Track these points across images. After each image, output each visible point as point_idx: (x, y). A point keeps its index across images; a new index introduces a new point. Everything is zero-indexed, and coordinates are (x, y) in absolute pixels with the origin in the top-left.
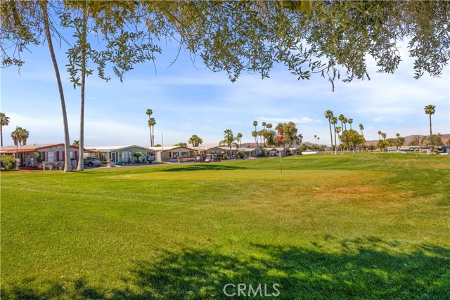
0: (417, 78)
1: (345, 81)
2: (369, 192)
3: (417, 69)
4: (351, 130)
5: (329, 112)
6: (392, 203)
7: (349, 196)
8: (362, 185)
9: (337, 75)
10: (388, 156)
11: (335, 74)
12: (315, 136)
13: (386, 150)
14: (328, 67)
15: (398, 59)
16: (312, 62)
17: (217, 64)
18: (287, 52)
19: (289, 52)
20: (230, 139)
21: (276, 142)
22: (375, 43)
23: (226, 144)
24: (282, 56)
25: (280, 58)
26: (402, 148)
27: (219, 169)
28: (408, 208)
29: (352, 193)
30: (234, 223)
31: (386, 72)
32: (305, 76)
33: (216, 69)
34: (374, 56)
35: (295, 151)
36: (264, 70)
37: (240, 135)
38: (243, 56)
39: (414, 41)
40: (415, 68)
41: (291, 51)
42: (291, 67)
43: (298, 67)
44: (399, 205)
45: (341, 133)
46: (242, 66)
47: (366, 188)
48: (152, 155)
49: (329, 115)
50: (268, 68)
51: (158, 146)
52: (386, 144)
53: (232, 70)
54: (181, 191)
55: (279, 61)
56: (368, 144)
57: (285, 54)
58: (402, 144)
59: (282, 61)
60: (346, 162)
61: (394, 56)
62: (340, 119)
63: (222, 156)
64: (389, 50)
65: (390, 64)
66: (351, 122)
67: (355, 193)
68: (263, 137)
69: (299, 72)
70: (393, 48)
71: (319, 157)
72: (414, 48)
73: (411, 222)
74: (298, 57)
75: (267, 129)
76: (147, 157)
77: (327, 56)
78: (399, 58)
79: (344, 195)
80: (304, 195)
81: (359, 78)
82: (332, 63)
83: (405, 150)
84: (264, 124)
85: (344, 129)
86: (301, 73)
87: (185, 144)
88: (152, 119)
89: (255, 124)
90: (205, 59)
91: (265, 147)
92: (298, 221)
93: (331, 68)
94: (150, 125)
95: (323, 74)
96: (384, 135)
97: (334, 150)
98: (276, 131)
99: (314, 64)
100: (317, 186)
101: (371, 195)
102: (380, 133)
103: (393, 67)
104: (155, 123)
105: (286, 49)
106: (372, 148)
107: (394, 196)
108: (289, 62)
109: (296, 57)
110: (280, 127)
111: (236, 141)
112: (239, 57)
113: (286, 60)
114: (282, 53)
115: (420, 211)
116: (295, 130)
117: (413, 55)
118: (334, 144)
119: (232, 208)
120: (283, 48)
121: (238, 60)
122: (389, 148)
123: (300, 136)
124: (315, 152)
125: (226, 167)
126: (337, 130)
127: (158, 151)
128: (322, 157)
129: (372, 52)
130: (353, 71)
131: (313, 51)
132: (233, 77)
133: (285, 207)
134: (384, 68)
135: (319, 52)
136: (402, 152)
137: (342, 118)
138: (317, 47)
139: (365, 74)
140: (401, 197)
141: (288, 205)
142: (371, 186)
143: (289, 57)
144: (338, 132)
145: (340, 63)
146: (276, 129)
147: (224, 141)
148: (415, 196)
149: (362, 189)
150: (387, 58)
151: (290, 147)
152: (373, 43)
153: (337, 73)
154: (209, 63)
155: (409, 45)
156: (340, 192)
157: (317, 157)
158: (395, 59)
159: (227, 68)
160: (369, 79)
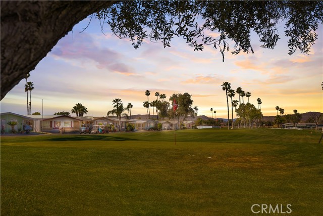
0: (290, 54)
1: (233, 53)
2: (258, 162)
3: (290, 47)
4: (248, 104)
5: (226, 84)
6: (279, 171)
7: (239, 164)
8: (254, 155)
9: (226, 48)
10: (283, 132)
11: (225, 46)
12: (212, 109)
13: (283, 127)
14: (220, 41)
15: (276, 38)
16: (205, 37)
17: (123, 31)
18: (185, 29)
19: (187, 29)
20: (119, 109)
21: (170, 114)
22: (259, 22)
23: (115, 115)
24: (181, 31)
25: (180, 32)
26: (299, 124)
27: (108, 140)
28: (292, 175)
29: (243, 162)
30: (130, 183)
31: (267, 47)
32: (199, 47)
33: (122, 36)
34: (258, 32)
35: (189, 124)
36: (166, 40)
37: (130, 106)
38: (146, 26)
39: (290, 23)
40: (289, 45)
41: (189, 27)
42: (189, 40)
43: (194, 41)
44: (284, 173)
45: (238, 107)
46: (145, 35)
47: (256, 159)
48: (29, 124)
49: (226, 86)
50: (169, 38)
51: (37, 114)
52: (283, 120)
53: (136, 37)
54: (73, 157)
55: (179, 35)
56: (266, 120)
57: (184, 30)
58: (299, 121)
59: (181, 35)
60: (241, 136)
61: (273, 35)
62: (237, 92)
63: (110, 128)
64: (270, 29)
65: (270, 41)
66: (248, 95)
67: (246, 162)
68: (155, 108)
69: (195, 44)
70: (273, 28)
71: (215, 131)
72: (289, 29)
73: (292, 186)
74: (194, 32)
75: (161, 100)
76: (24, 127)
77: (219, 31)
78: (277, 36)
79: (235, 164)
80: (197, 163)
81: (245, 51)
82: (223, 37)
83: (302, 127)
84: (157, 94)
85: (242, 103)
86: (196, 45)
87: (67, 113)
88: (30, 83)
89: (148, 93)
90: (112, 26)
91: (158, 119)
92: (191, 183)
93: (222, 41)
94: (27, 90)
95: (215, 46)
96: (282, 111)
97: (230, 125)
98: (171, 102)
99: (206, 38)
100: (210, 156)
101: (260, 164)
102: (277, 108)
103: (273, 44)
104: (33, 88)
105: (185, 26)
106: (270, 124)
107: (281, 166)
108: (187, 36)
109: (192, 33)
110: (174, 98)
111: (126, 112)
112: (142, 26)
113: (185, 35)
114: (182, 29)
115: (302, 178)
116: (191, 102)
117: (287, 35)
118: (231, 118)
119: (128, 171)
120: (182, 26)
121: (141, 29)
122: (286, 124)
123: (196, 108)
124: (211, 127)
125: (116, 138)
126: (234, 103)
127: (37, 119)
128: (218, 131)
129: (257, 29)
130: (240, 45)
131: (207, 25)
132: (136, 43)
133: (179, 171)
134: (266, 44)
135: (212, 27)
136: (299, 129)
137: (239, 91)
138: (211, 22)
139: (250, 48)
140: (288, 167)
141: (182, 171)
142: (261, 157)
143: (187, 32)
144: (235, 106)
145: (230, 38)
146: (170, 100)
147: (113, 112)
148: (300, 166)
149: (252, 159)
150: (268, 35)
151: (184, 120)
152: (258, 22)
153: (226, 46)
154: (115, 30)
155: (286, 26)
156: (232, 161)
157: (212, 131)
158: (274, 37)
159: (132, 36)
160: (253, 52)
